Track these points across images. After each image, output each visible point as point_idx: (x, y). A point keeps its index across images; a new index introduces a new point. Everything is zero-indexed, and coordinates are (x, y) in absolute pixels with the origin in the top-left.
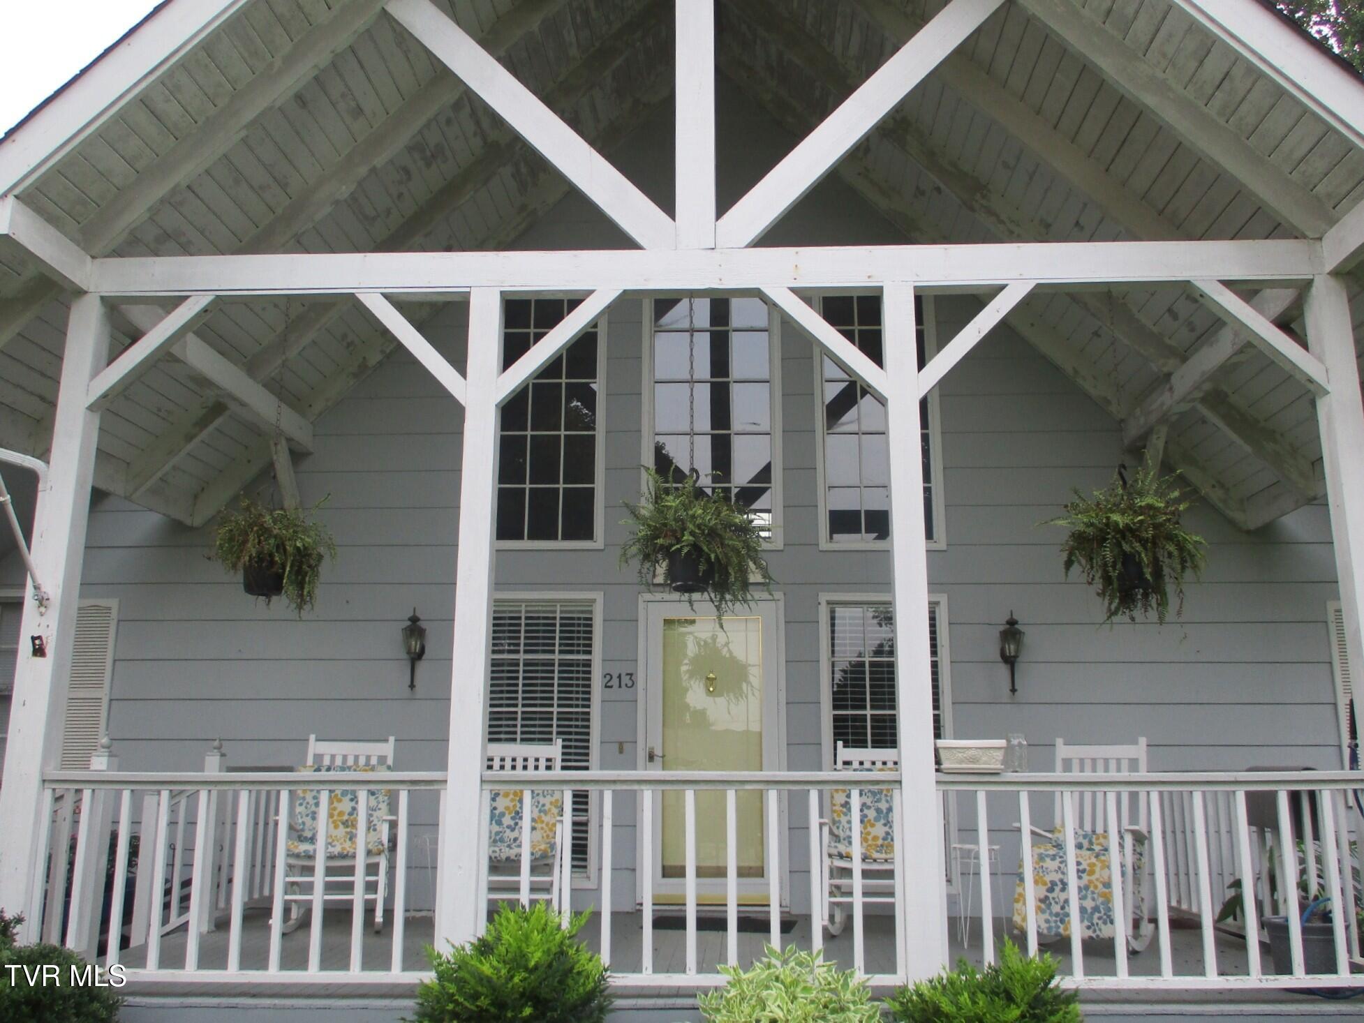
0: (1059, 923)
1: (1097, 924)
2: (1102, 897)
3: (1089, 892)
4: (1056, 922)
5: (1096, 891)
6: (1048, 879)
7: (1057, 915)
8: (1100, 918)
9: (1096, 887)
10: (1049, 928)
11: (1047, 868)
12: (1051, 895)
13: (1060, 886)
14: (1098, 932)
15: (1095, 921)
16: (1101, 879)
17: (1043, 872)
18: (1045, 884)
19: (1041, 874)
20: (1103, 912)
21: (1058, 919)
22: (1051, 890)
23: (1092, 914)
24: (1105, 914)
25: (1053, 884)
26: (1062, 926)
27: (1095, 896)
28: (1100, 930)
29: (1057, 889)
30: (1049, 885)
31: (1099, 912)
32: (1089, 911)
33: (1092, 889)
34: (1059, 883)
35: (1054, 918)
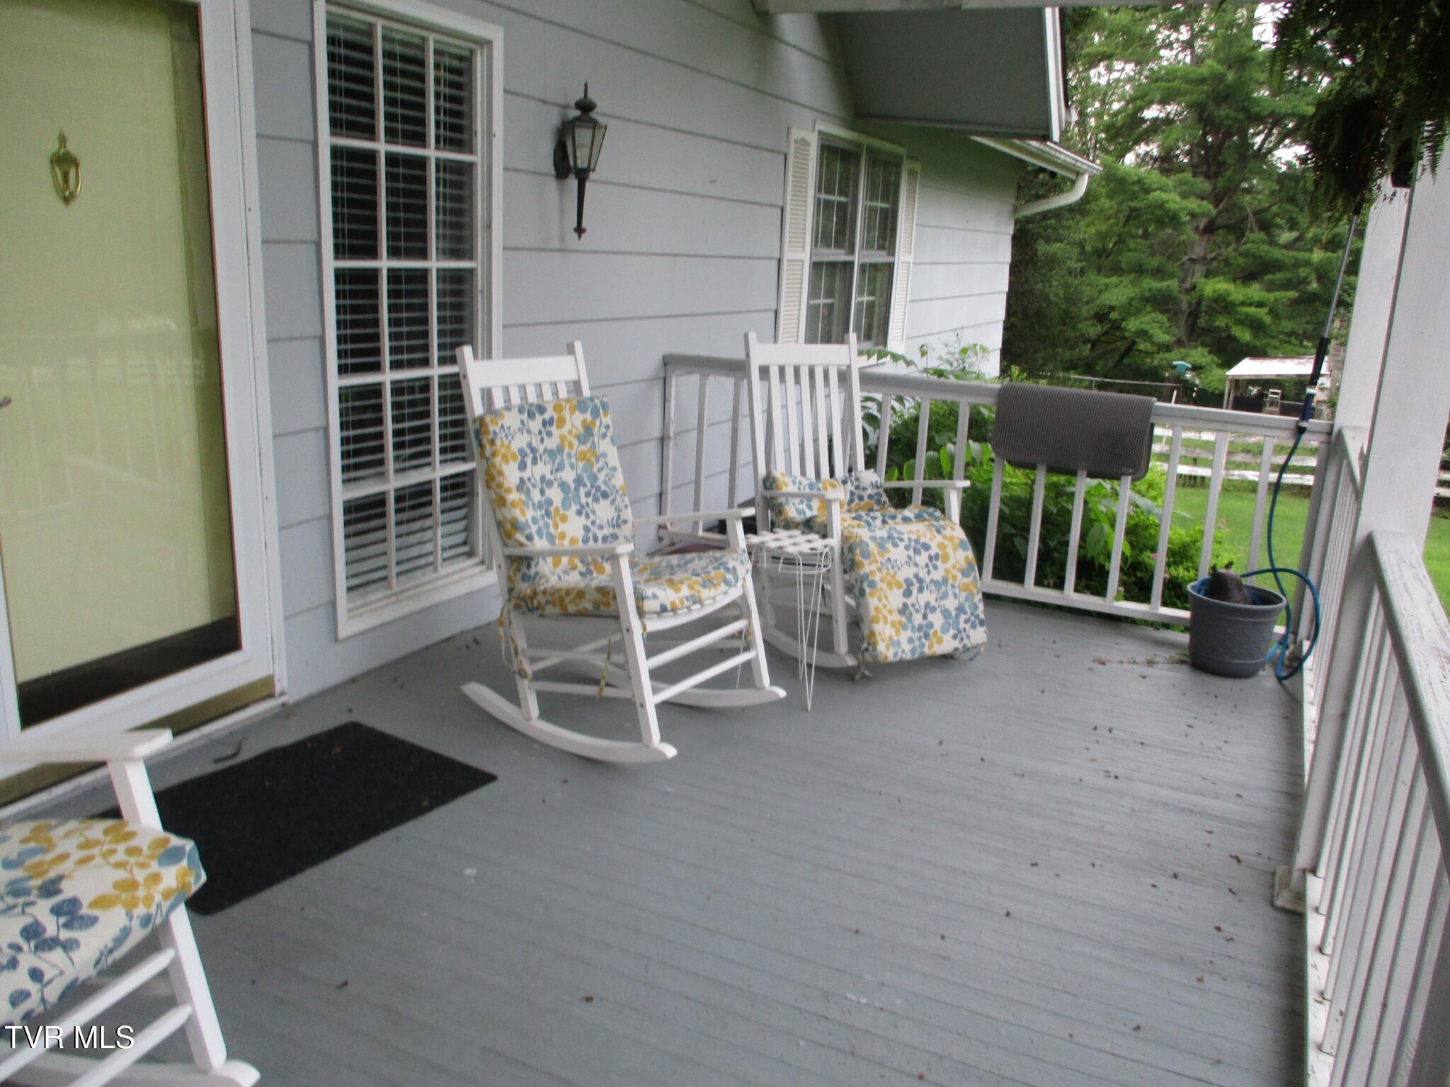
0: (923, 640)
1: (965, 630)
2: (964, 591)
3: (949, 587)
4: (920, 638)
5: (957, 584)
6: (901, 576)
7: (920, 628)
8: (967, 621)
9: (955, 578)
10: (913, 651)
11: (896, 561)
12: (909, 601)
13: (917, 585)
14: (966, 641)
15: (962, 626)
16: (958, 566)
17: (893, 567)
18: (899, 586)
19: (892, 572)
20: (969, 612)
21: (922, 634)
22: (907, 593)
23: (957, 616)
24: (972, 614)
25: (909, 583)
26: (927, 643)
27: (957, 590)
28: (968, 637)
29: (915, 589)
30: (905, 586)
31: (965, 613)
32: (954, 613)
33: (950, 581)
34: (915, 581)
35: (917, 634)
